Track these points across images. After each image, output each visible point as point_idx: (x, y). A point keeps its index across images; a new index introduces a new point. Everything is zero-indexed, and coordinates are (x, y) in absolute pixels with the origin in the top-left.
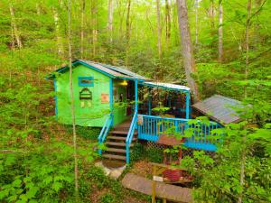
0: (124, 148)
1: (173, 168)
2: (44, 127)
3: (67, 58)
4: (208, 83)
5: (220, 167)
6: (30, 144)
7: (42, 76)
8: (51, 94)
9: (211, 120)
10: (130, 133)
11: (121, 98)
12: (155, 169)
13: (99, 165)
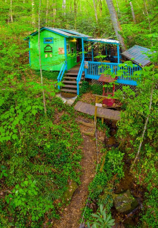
0: (76, 84)
1: (109, 97)
2: (23, 72)
3: (37, 26)
4: (130, 38)
5: (139, 97)
6: (15, 83)
7: (22, 38)
8: (27, 50)
9: (134, 63)
10: (80, 74)
11: (72, 50)
12: (97, 98)
13: (58, 96)
